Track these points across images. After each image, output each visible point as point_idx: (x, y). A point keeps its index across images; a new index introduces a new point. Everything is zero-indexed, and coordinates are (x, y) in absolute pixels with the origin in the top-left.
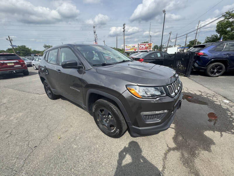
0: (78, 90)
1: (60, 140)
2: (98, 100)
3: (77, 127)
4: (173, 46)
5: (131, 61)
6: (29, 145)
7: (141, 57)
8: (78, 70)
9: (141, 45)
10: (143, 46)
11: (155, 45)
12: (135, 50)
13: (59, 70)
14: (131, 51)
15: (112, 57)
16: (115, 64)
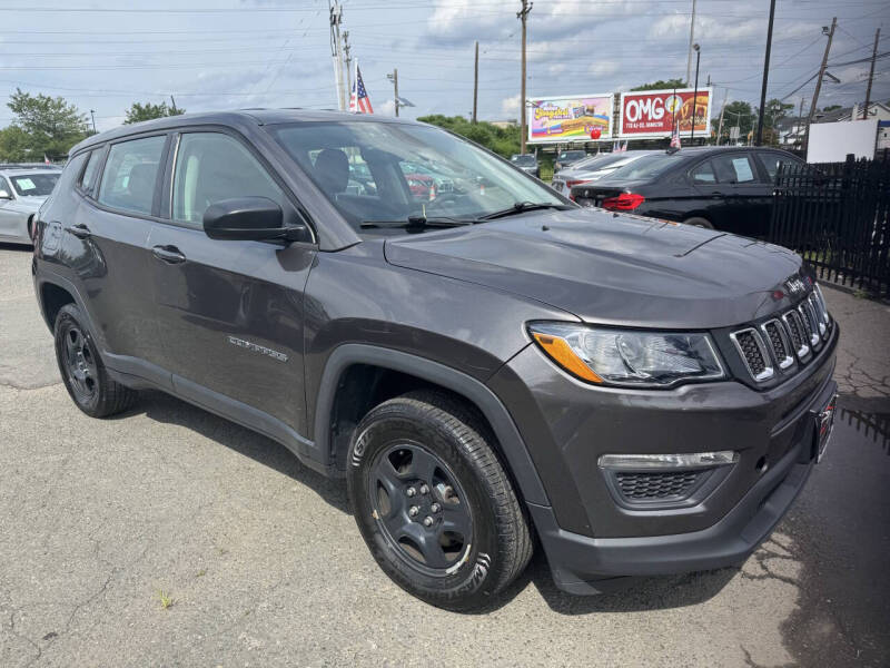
0: (274, 354)
1: (170, 613)
2: (386, 403)
3: (255, 559)
4: (855, 111)
5: (559, 208)
6: (16, 629)
7: (628, 184)
8: (282, 248)
9: (633, 103)
10: (649, 107)
11: (729, 102)
12: (595, 135)
13: (172, 249)
14: (571, 139)
15: (440, 181)
16: (475, 223)
